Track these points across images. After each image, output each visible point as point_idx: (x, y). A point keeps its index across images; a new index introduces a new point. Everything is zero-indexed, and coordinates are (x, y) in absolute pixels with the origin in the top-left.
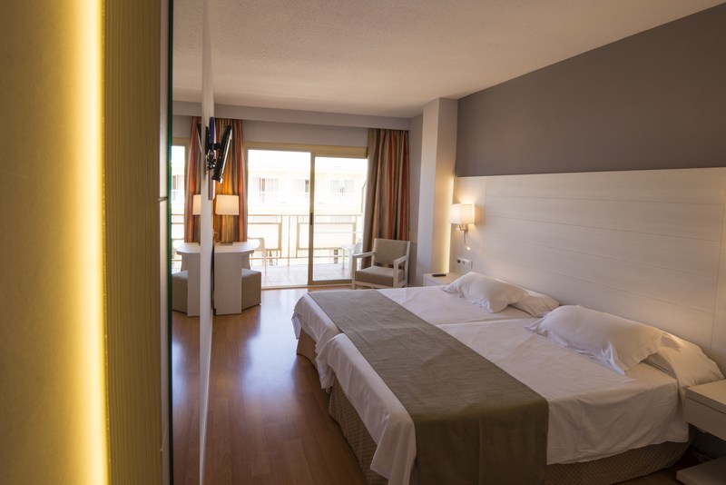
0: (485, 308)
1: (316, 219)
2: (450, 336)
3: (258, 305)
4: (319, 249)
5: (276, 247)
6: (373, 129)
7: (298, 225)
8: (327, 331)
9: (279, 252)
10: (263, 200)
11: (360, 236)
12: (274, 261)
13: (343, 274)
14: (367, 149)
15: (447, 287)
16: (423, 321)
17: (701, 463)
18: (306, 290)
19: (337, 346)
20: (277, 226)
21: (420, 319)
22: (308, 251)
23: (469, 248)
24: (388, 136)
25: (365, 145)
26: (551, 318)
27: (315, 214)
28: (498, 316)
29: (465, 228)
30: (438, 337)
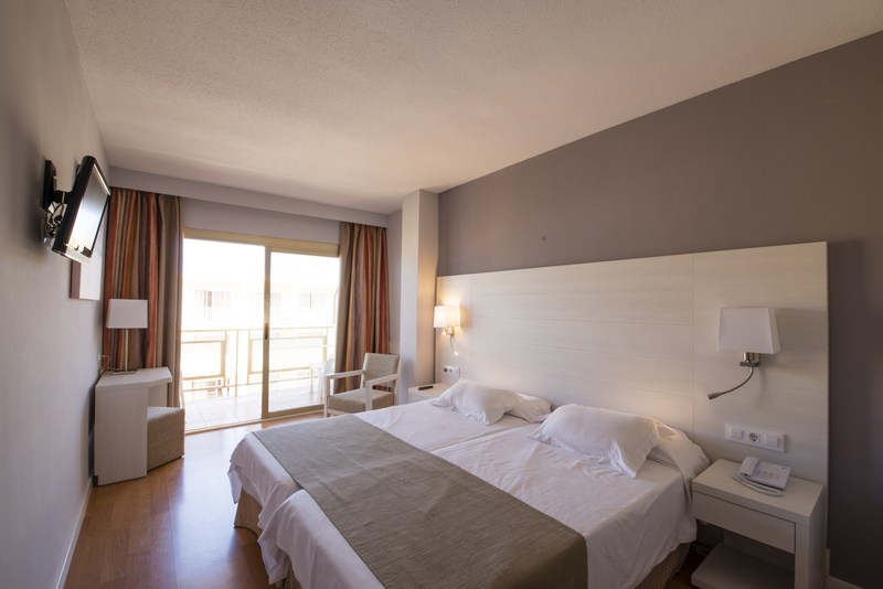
0: (481, 420)
1: (272, 333)
2: (451, 464)
3: (180, 458)
4: (276, 371)
5: (218, 373)
6: (345, 223)
7: (250, 342)
8: (278, 488)
9: (222, 379)
10: (210, 318)
11: (332, 352)
12: (224, 390)
13: (311, 400)
14: (339, 246)
15: (438, 399)
16: (415, 448)
18: (259, 427)
19: (292, 515)
20: (219, 345)
22: (261, 375)
23: (456, 354)
24: (363, 233)
25: (337, 242)
26: (553, 421)
27: (271, 326)
28: (496, 428)
29: (450, 331)
30: (437, 469)
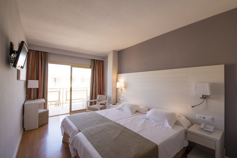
0: (129, 113)
1: (72, 89)
4: (74, 100)
5: (58, 100)
6: (92, 59)
8: (74, 132)
9: (59, 102)
10: (56, 85)
11: (89, 94)
12: (59, 105)
13: (83, 107)
14: (91, 66)
15: (118, 107)
16: (112, 121)
17: (190, 151)
18: (69, 115)
19: (78, 139)
20: (58, 92)
21: (111, 120)
22: (70, 101)
23: (123, 95)
24: (97, 62)
26: (149, 113)
28: (133, 115)
29: (121, 89)
